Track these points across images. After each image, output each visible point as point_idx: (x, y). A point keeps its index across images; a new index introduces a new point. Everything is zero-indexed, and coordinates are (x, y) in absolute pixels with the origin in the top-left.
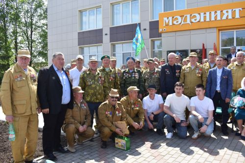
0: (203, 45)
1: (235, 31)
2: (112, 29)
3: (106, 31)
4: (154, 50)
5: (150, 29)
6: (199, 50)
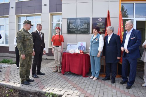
0: (109, 12)
1: (135, 2)
3: (13, 5)
4: (52, 23)
5: (50, 5)
6: (101, 18)
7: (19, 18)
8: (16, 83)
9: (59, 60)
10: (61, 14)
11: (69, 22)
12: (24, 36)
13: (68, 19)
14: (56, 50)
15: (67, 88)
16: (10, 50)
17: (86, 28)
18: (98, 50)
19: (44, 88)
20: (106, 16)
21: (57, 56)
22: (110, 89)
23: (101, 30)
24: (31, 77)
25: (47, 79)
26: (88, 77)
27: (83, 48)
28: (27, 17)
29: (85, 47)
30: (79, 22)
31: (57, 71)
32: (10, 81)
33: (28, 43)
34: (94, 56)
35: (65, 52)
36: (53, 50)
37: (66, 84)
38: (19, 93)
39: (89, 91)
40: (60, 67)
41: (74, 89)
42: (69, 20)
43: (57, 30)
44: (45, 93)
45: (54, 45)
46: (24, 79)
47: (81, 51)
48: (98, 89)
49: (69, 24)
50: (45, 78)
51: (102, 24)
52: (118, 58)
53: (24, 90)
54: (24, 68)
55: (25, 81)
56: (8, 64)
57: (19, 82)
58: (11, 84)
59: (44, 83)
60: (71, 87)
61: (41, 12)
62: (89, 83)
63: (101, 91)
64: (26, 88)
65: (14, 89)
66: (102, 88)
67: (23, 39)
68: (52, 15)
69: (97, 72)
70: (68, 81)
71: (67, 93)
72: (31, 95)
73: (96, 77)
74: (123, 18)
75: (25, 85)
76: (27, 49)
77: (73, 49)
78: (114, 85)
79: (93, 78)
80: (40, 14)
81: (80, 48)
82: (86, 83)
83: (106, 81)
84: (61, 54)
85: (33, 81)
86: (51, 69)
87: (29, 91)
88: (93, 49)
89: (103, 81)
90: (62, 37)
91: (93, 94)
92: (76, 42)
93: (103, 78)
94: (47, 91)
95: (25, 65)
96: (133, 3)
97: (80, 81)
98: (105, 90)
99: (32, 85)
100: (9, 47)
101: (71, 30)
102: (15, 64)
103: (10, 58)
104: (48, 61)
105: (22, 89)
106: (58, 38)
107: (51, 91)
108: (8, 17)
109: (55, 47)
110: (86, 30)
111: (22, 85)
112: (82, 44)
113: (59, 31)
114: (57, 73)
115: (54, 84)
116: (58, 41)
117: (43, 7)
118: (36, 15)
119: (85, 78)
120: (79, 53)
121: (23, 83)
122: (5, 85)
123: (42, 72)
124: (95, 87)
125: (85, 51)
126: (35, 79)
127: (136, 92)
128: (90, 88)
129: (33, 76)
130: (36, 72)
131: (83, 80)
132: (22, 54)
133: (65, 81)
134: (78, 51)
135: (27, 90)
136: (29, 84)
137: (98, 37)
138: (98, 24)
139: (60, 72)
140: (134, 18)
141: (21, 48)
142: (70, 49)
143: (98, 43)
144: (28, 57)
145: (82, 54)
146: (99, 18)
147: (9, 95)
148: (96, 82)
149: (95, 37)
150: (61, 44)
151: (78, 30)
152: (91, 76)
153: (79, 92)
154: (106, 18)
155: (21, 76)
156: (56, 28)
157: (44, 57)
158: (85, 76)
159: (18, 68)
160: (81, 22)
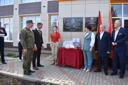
0: (100, 12)
1: (123, 4)
2: (20, 5)
3: (16, 6)
4: (50, 22)
5: (48, 6)
6: (93, 18)
7: (21, 17)
8: (19, 74)
9: (56, 54)
10: (58, 14)
11: (65, 21)
12: (26, 33)
13: (64, 18)
14: (54, 45)
15: (63, 78)
16: (14, 45)
17: (80, 27)
18: (90, 45)
19: (43, 78)
20: (97, 16)
21: (55, 51)
22: (101, 79)
23: (93, 28)
24: (32, 69)
25: (46, 70)
26: (81, 69)
27: (77, 44)
28: (29, 17)
29: (79, 43)
30: (73, 21)
31: (54, 64)
32: (14, 72)
33: (30, 39)
34: (86, 51)
35: (61, 47)
36: (51, 45)
37: (63, 75)
38: (22, 82)
39: (82, 82)
40: (57, 60)
41: (69, 79)
42: (65, 20)
43: (55, 28)
44: (44, 82)
45: (52, 41)
46: (26, 70)
47: (75, 46)
48: (90, 80)
49: (65, 23)
50: (44, 69)
51: (94, 23)
52: (108, 52)
53: (26, 79)
54: (27, 60)
55: (27, 72)
56: (12, 57)
57: (21, 73)
58: (15, 74)
59: (43, 74)
60: (67, 77)
61: (40, 13)
62: (82, 74)
63: (93, 82)
64: (28, 78)
65: (18, 79)
66: (94, 79)
67: (25, 36)
68: (50, 16)
69: (89, 65)
70: (64, 73)
71: (63, 83)
72: (32, 84)
73: (89, 69)
74: (113, 18)
75: (27, 76)
76: (29, 45)
77: (69, 45)
78: (104, 77)
79: (86, 70)
80: (40, 15)
81: (74, 44)
82: (79, 74)
83: (98, 73)
84: (58, 49)
85: (34, 72)
86: (49, 62)
87: (31, 80)
88: (85, 44)
89: (95, 73)
90: (59, 34)
91: (86, 84)
92: (71, 39)
93: (95, 70)
94: (46, 81)
95: (27, 58)
96: (122, 4)
97: (74, 72)
98: (96, 81)
99: (33, 75)
100: (12, 43)
101: (67, 28)
102: (18, 57)
103: (14, 52)
104: (47, 55)
105: (25, 79)
106: (55, 35)
107: (49, 81)
108: (12, 17)
109: (53, 43)
110: (80, 28)
111: (25, 75)
112: (76, 41)
113: (56, 29)
114: (54, 65)
115: (52, 75)
116: (56, 38)
117: (42, 8)
118: (36, 16)
119: (79, 70)
120: (74, 48)
121: (25, 73)
122: (10, 75)
123: (42, 65)
124: (88, 78)
125: (79, 46)
126: (35, 70)
127: (124, 82)
128: (84, 78)
129: (33, 68)
130: (36, 64)
131: (77, 72)
132: (25, 49)
133: (61, 73)
134: (72, 47)
135: (28, 80)
136: (31, 74)
137: (91, 34)
138: (90, 23)
139: (57, 65)
140: (122, 18)
141: (23, 44)
142: (66, 45)
143: (90, 39)
144: (30, 51)
145: (76, 49)
146: (91, 18)
147: (13, 84)
148: (89, 73)
149: (87, 34)
150: (58, 41)
151: (72, 28)
152: (84, 68)
153: (74, 82)
154: (97, 18)
155: (24, 67)
156: (54, 26)
157: (42, 51)
158: (79, 69)
159: (20, 60)
160: (75, 21)
